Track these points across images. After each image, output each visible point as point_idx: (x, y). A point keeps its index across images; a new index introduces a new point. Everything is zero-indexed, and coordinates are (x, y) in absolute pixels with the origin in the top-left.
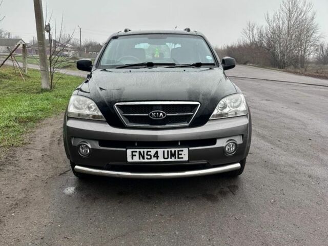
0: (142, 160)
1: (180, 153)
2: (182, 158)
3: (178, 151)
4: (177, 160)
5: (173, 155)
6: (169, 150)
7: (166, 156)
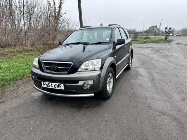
0: (47, 87)
1: (60, 86)
2: (61, 88)
3: (60, 85)
4: (60, 89)
5: (58, 86)
6: (56, 84)
7: (55, 87)
